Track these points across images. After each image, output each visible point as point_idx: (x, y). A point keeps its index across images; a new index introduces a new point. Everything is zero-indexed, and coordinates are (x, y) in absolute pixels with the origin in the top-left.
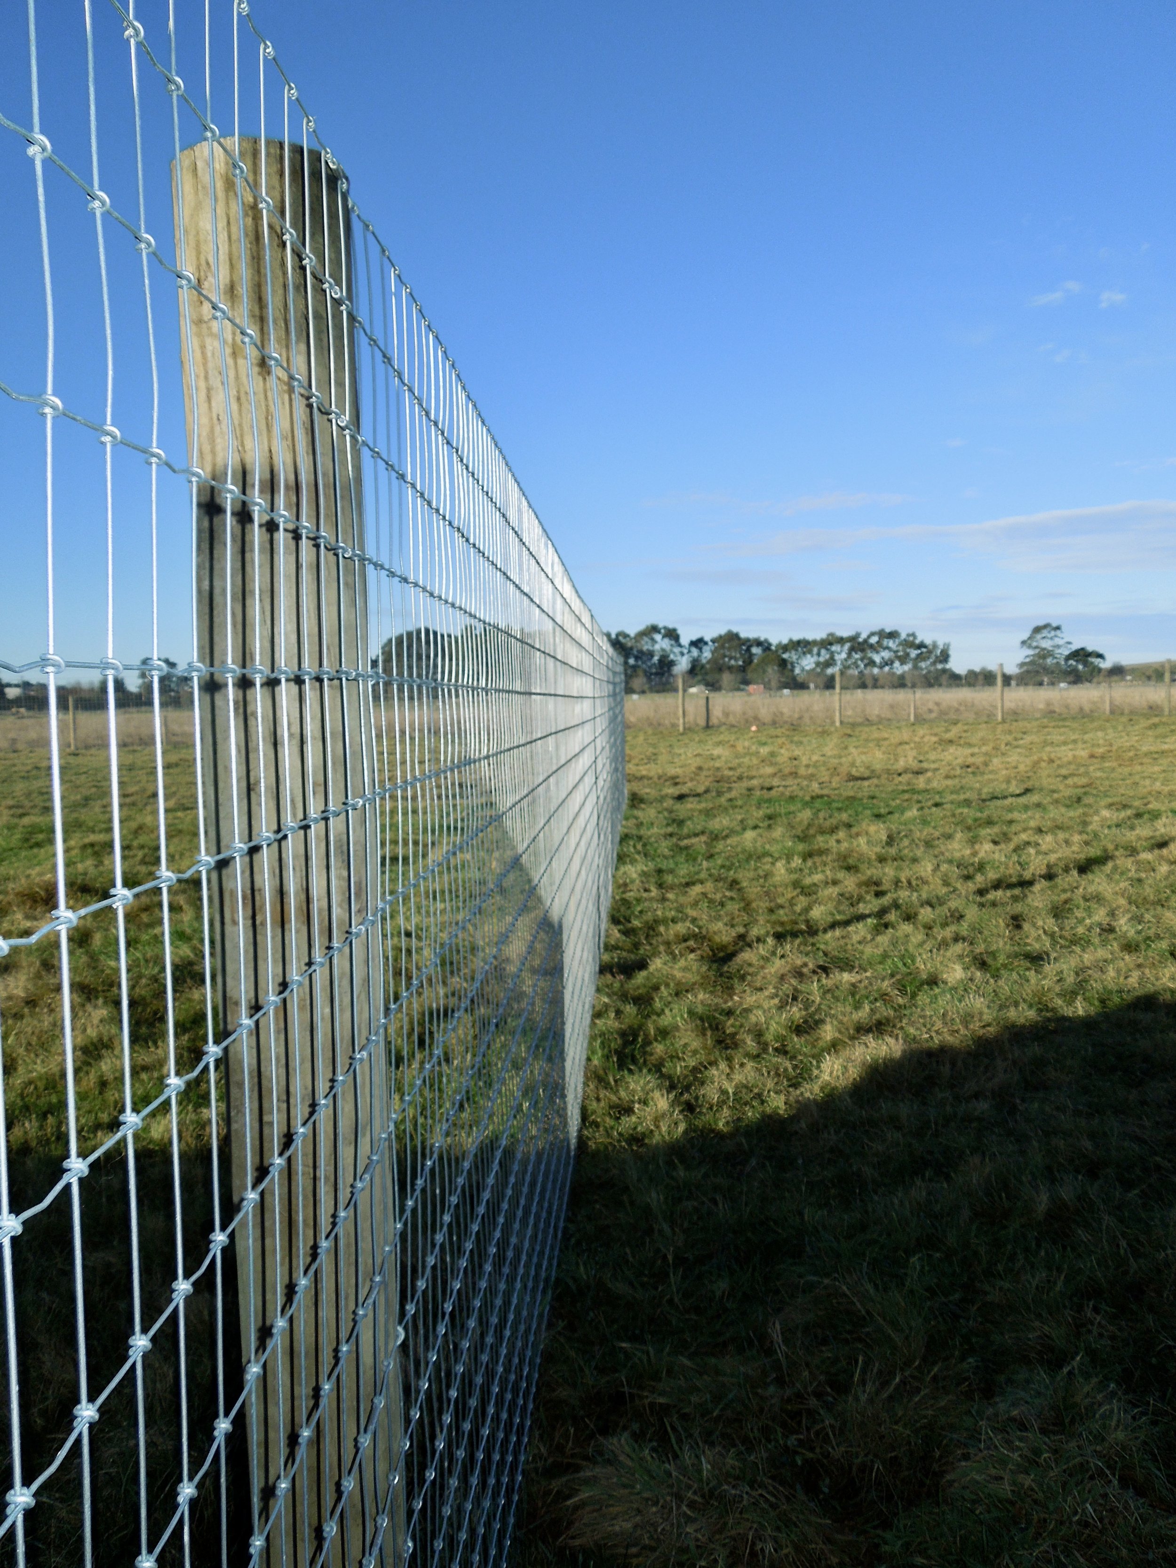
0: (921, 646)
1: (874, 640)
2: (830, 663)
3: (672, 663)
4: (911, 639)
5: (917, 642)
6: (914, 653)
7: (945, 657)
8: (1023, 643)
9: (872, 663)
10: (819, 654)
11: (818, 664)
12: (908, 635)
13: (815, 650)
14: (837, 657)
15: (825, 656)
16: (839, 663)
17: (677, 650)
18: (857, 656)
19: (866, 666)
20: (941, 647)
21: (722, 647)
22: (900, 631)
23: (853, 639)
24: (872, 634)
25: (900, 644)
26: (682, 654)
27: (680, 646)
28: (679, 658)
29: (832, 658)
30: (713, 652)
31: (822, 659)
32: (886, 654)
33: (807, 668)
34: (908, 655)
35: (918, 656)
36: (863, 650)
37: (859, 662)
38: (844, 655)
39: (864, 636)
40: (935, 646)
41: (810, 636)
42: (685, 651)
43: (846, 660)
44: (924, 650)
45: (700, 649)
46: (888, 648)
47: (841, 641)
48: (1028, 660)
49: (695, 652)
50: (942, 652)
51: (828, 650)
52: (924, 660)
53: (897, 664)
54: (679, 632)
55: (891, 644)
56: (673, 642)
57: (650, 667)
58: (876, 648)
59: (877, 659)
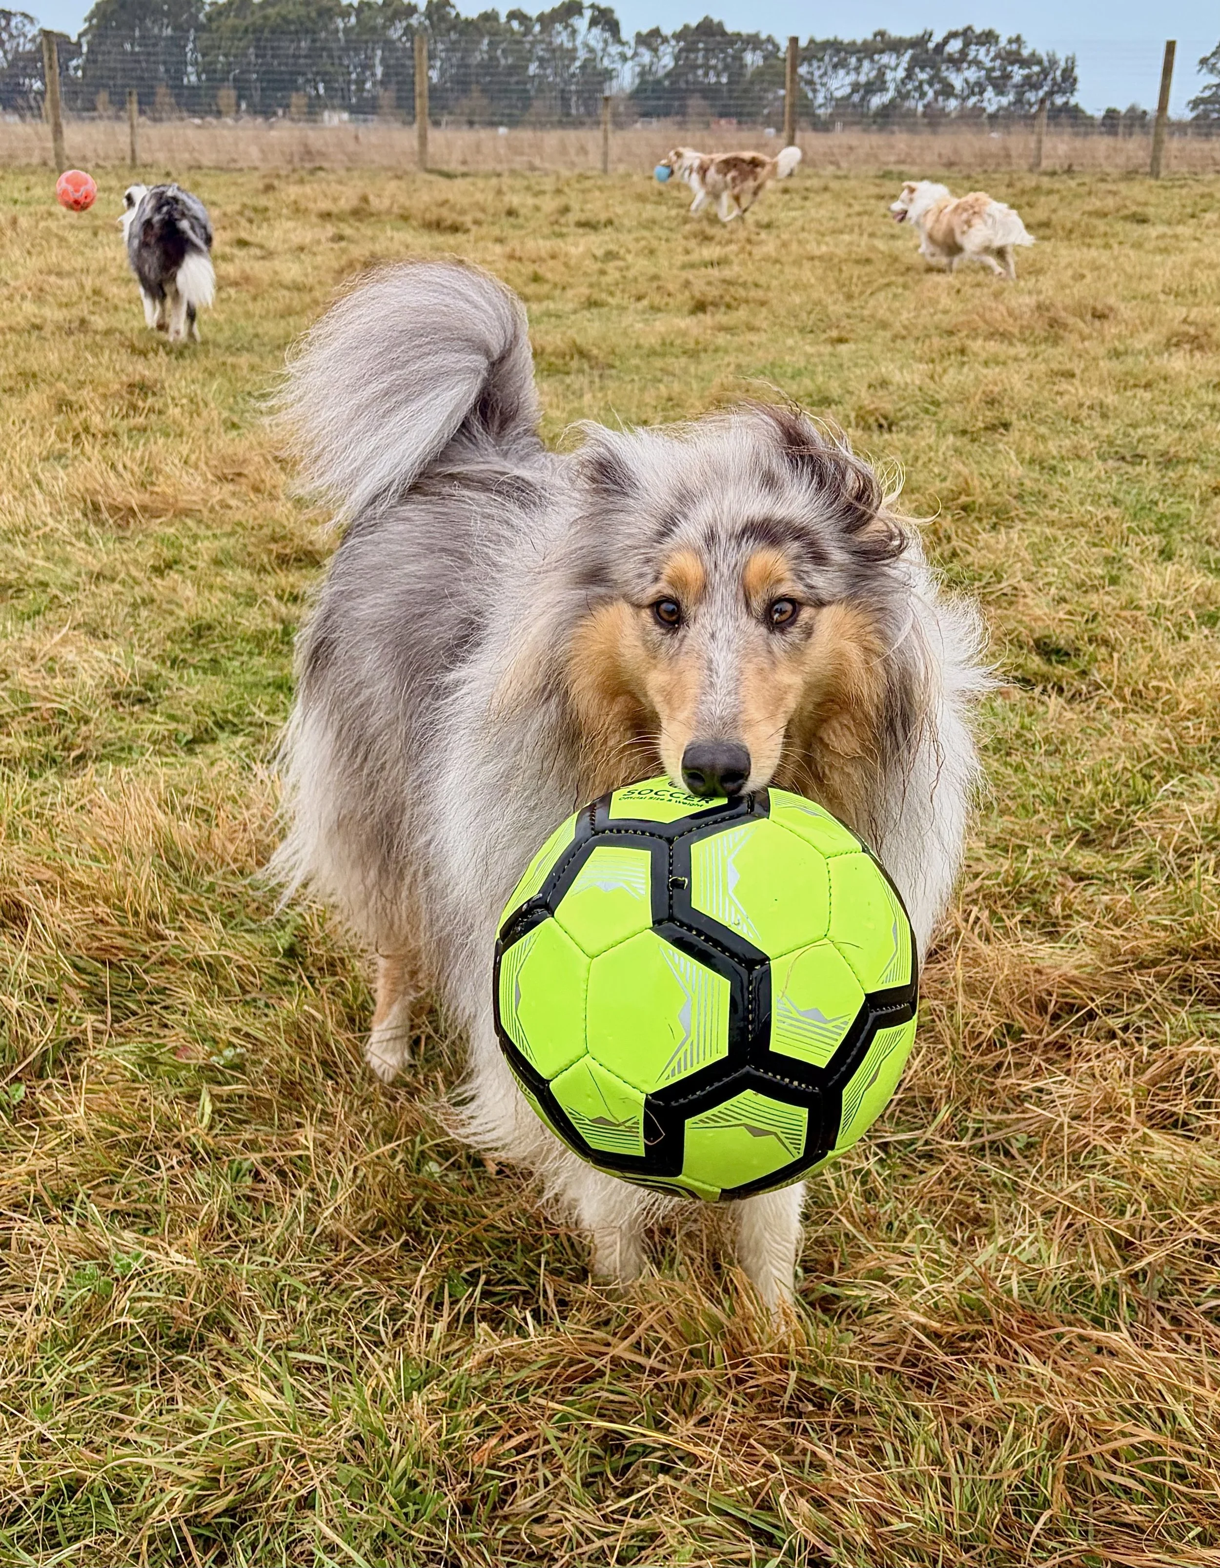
0: (1034, 59)
1: (955, 46)
2: (876, 85)
3: (608, 75)
4: (1014, 47)
5: (1025, 53)
6: (1018, 74)
7: (1068, 81)
8: (1204, 61)
9: (947, 90)
10: (857, 69)
11: (856, 87)
12: (1010, 42)
13: (853, 61)
14: (889, 75)
15: (867, 72)
16: (892, 86)
17: (614, 49)
18: (923, 76)
19: (936, 94)
20: (1062, 64)
21: (690, 49)
22: (998, 32)
23: (919, 43)
24: (953, 35)
25: (997, 56)
26: (624, 58)
27: (620, 42)
28: (618, 66)
29: (881, 75)
30: (677, 58)
31: (863, 79)
32: (972, 74)
33: (838, 94)
34: (1007, 76)
35: (1027, 77)
36: (935, 66)
37: (926, 87)
38: (901, 73)
39: (937, 38)
40: (1053, 62)
41: (846, 37)
42: (629, 53)
43: (903, 82)
44: (1036, 69)
45: (655, 50)
46: (977, 63)
47: (896, 46)
48: (1207, 94)
49: (646, 57)
50: (1064, 71)
51: (872, 60)
52: (1036, 87)
53: (990, 93)
54: (618, 15)
55: (982, 53)
56: (607, 35)
57: (567, 83)
58: (958, 62)
59: (957, 81)
